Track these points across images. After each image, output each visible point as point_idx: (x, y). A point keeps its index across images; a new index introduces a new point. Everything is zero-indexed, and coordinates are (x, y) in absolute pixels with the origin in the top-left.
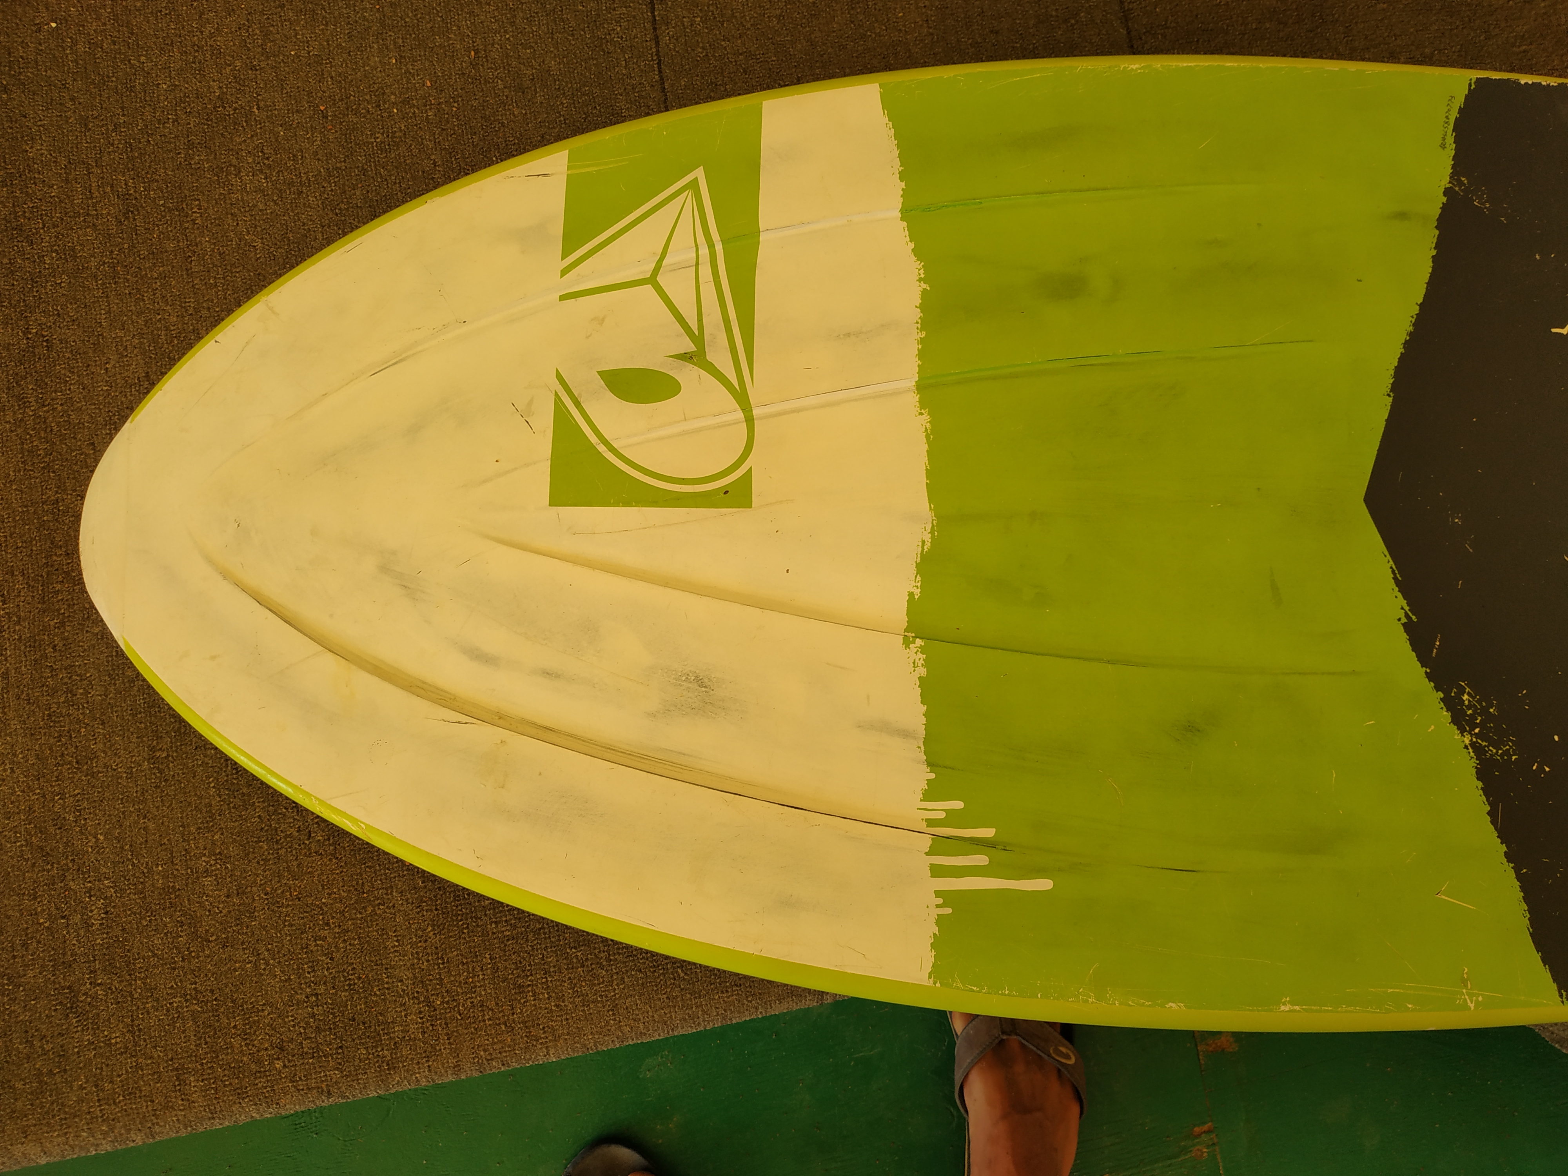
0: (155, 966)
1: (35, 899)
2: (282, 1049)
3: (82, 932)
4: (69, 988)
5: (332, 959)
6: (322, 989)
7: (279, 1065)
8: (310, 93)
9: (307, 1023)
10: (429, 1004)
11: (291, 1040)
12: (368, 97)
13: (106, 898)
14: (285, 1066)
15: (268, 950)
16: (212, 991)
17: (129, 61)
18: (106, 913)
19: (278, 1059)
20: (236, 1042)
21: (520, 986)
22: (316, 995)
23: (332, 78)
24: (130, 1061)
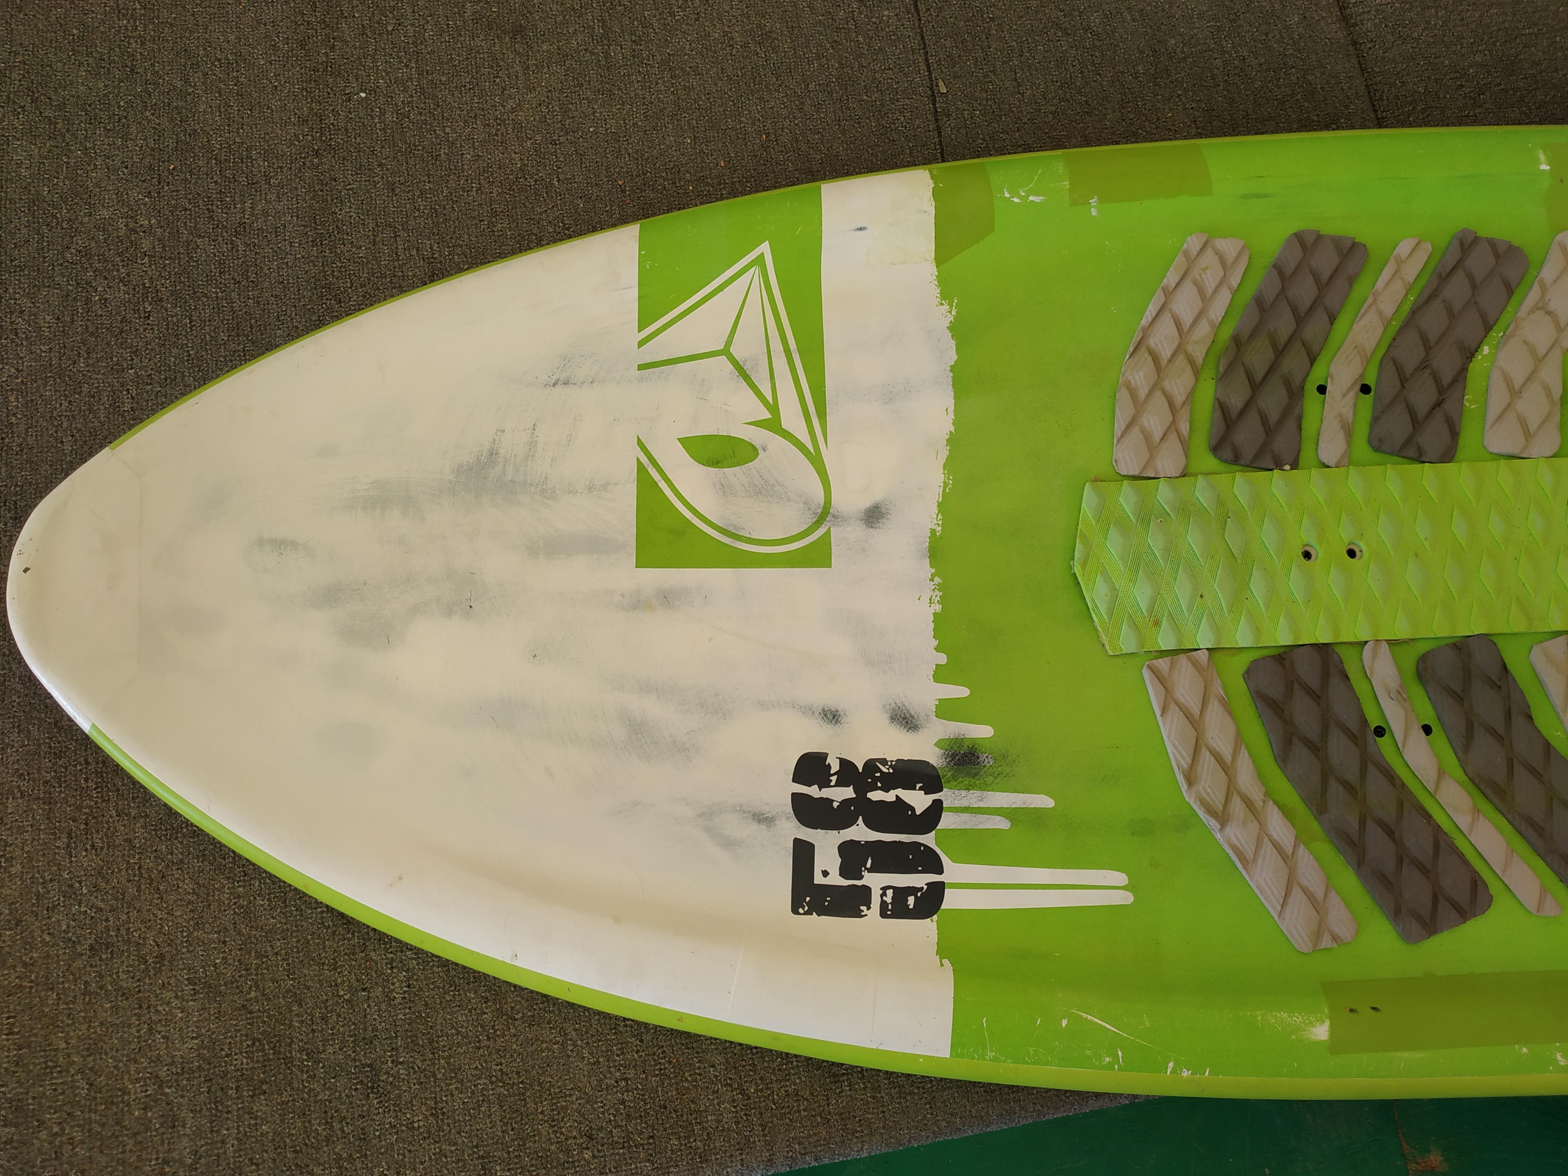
0: (459, 1045)
1: (335, 969)
2: (590, 1137)
3: (383, 1007)
4: (370, 1066)
5: (642, 1041)
6: (631, 1074)
7: (587, 1155)
8: (608, 168)
9: (617, 1110)
10: (743, 1092)
11: (601, 1129)
12: (664, 174)
13: (407, 971)
14: (594, 1157)
15: (576, 1030)
16: (518, 1073)
17: (435, 131)
18: (409, 986)
19: (587, 1148)
20: (544, 1129)
21: (835, 1075)
22: (626, 1080)
23: (628, 154)
24: (434, 1148)
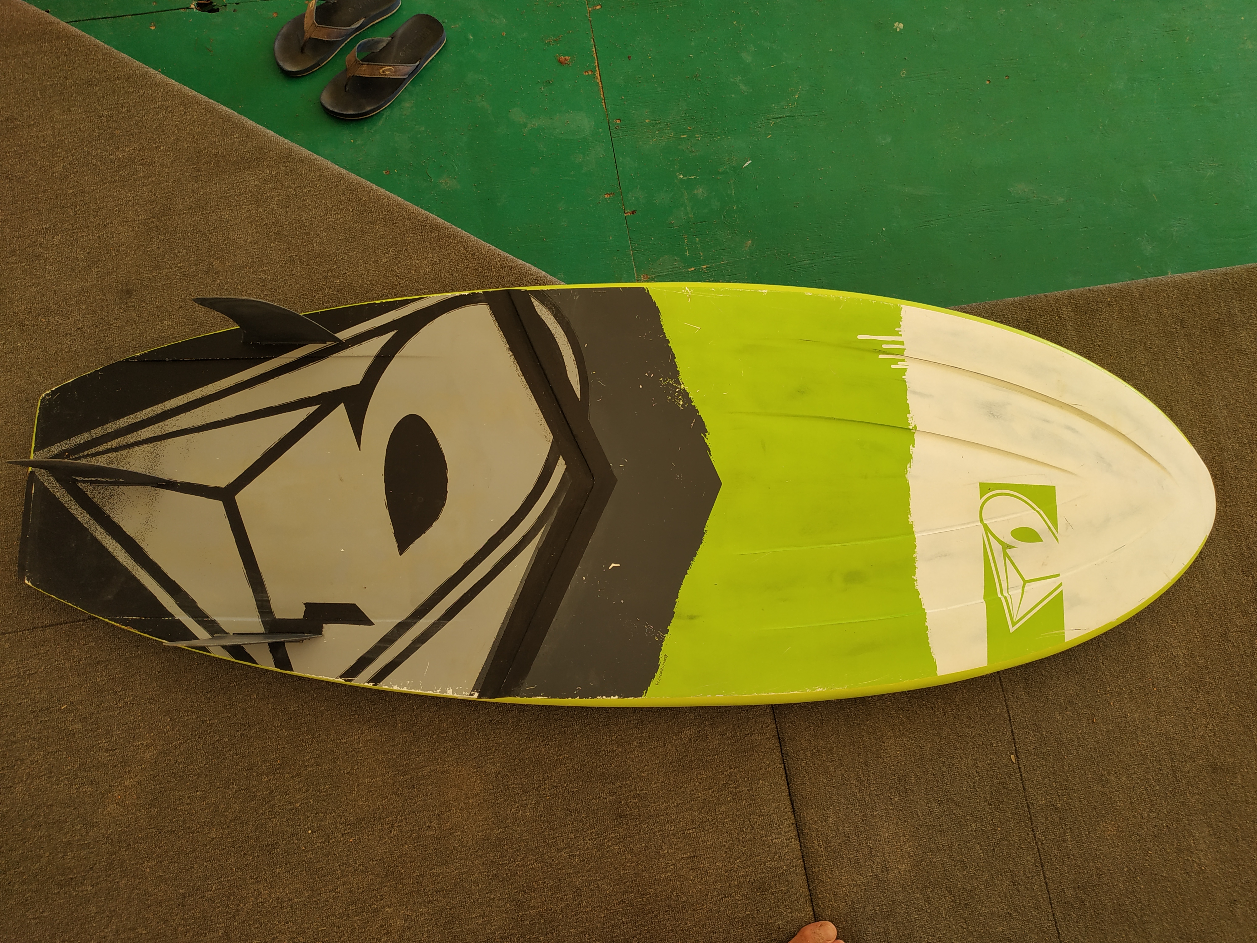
0: (1156, 334)
1: (1202, 358)
2: (1109, 304)
3: (1183, 346)
4: (1184, 328)
5: (1096, 334)
6: (1098, 324)
7: (1109, 299)
8: (1162, 697)
9: (1101, 312)
10: (1060, 318)
11: (1106, 307)
12: (1137, 696)
13: (1178, 357)
14: (1107, 299)
15: (1119, 338)
16: (1136, 325)
18: (1177, 353)
19: (1110, 301)
20: (1125, 307)
21: (1028, 322)
22: (1100, 322)
23: (1153, 705)
24: (1159, 302)
